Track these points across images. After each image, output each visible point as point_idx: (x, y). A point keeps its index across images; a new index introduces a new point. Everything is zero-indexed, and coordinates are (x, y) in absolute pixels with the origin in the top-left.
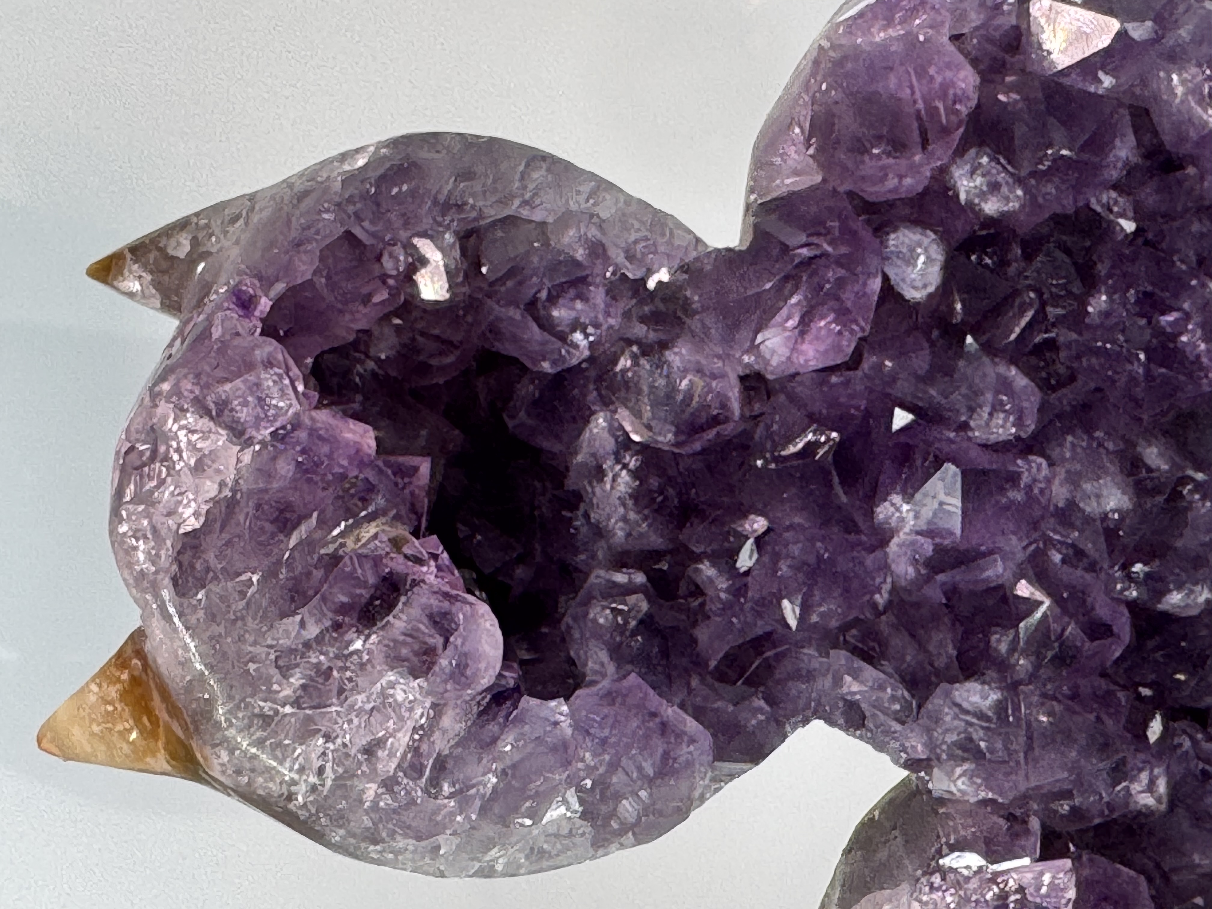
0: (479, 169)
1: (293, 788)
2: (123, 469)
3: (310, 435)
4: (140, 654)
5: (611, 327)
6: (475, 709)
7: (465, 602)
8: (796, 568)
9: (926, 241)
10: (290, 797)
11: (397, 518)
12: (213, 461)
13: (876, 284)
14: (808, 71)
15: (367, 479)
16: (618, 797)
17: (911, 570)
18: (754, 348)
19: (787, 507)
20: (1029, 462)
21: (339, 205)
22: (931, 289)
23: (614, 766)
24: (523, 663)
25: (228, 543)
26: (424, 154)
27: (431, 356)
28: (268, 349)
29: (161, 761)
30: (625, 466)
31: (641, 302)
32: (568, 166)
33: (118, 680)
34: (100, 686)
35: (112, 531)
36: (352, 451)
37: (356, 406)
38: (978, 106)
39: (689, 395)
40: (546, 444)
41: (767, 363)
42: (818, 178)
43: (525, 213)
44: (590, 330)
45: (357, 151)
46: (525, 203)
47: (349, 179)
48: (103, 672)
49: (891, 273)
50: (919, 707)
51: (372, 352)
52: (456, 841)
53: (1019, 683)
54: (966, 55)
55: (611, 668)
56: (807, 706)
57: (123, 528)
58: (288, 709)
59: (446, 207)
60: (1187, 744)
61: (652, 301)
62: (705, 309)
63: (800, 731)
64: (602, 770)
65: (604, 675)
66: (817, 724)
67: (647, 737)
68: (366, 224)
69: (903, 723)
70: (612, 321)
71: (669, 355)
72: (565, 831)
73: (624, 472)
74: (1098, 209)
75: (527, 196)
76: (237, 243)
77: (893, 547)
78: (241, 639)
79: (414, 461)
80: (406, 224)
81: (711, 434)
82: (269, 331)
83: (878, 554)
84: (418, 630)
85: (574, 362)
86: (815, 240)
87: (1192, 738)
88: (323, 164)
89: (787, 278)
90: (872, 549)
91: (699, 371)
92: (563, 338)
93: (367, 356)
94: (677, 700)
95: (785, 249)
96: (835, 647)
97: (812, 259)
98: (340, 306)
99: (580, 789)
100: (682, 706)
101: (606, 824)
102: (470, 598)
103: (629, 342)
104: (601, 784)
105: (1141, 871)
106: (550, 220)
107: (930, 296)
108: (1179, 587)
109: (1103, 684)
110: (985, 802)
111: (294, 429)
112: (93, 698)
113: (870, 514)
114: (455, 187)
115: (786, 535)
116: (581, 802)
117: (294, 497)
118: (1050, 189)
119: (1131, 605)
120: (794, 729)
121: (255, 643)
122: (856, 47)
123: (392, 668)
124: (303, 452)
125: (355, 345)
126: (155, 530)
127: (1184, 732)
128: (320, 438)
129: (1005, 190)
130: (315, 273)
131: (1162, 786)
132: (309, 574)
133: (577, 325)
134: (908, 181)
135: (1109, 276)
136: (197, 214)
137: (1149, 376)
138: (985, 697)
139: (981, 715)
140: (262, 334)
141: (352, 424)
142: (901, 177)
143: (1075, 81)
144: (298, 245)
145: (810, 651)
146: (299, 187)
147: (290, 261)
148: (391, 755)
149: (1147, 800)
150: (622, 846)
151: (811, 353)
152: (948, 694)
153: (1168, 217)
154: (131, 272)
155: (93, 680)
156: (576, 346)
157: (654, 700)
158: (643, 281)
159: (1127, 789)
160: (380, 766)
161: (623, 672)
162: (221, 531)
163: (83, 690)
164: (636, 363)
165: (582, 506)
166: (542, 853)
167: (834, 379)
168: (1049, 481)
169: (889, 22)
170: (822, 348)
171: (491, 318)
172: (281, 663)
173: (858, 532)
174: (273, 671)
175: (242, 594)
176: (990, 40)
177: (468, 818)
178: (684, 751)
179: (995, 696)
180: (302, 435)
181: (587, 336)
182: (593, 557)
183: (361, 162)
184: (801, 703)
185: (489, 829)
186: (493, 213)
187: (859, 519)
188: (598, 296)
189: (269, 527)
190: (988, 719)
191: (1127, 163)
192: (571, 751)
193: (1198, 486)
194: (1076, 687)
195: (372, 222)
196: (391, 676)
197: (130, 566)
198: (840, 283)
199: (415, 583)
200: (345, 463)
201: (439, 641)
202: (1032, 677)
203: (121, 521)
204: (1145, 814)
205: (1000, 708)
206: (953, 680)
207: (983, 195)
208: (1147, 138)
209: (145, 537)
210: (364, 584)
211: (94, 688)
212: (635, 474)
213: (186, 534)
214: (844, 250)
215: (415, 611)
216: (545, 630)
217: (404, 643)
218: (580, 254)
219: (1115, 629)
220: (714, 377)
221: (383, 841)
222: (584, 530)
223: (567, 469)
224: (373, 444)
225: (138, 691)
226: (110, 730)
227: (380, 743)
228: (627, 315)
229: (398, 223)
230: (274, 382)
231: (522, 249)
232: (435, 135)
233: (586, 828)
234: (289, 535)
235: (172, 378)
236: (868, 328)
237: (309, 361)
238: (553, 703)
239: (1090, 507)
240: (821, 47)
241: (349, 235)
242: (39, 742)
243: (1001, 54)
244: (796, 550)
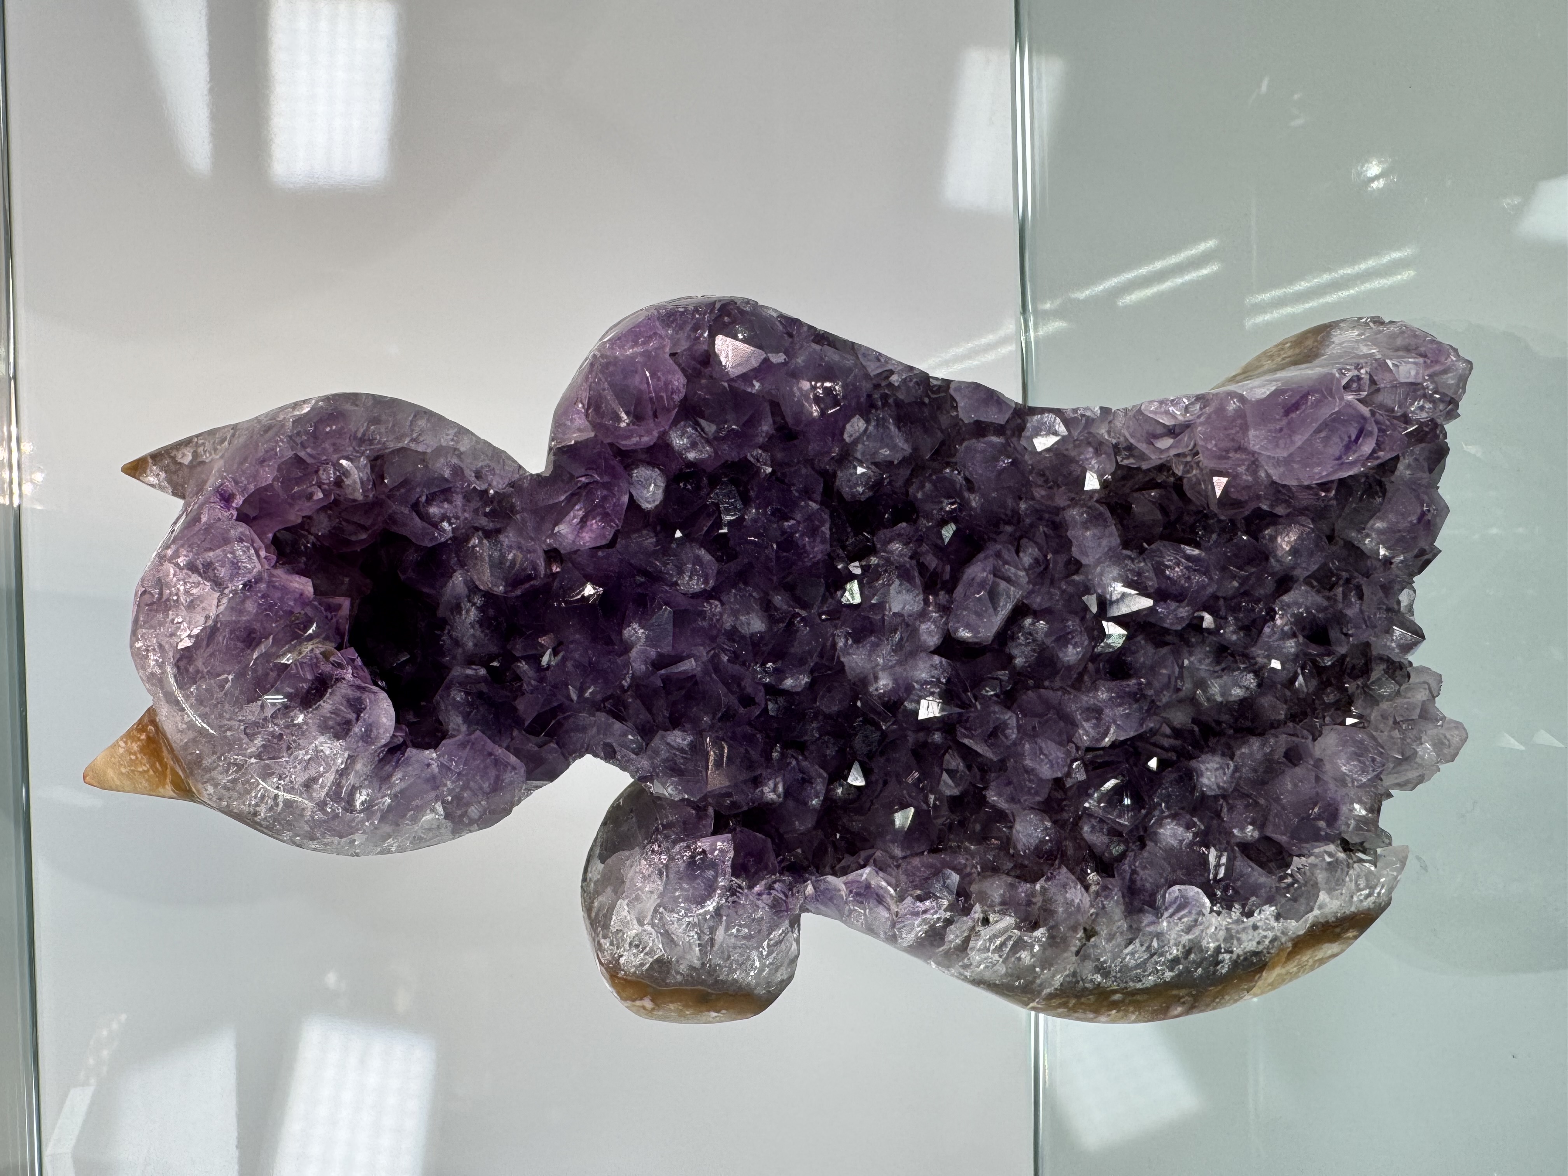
0: (384, 417)
1: (258, 809)
2: (139, 606)
3: (268, 586)
4: (153, 722)
5: (466, 519)
6: (377, 759)
7: (370, 691)
8: (575, 667)
9: (654, 475)
10: (255, 814)
11: (327, 638)
12: (202, 602)
13: (625, 499)
14: (586, 370)
15: (306, 614)
16: (468, 804)
17: (643, 667)
18: (553, 535)
19: (572, 630)
20: (711, 604)
21: (290, 437)
22: (657, 503)
23: (465, 787)
24: (409, 725)
25: (212, 655)
26: (348, 407)
27: (350, 535)
28: (240, 529)
29: (169, 789)
30: (474, 604)
31: (486, 504)
32: (441, 418)
33: (139, 739)
34: (126, 743)
35: (132, 646)
36: (298, 596)
37: (302, 566)
38: (686, 396)
39: (513, 562)
40: (426, 590)
41: (561, 544)
42: (592, 434)
43: (413, 446)
44: (453, 520)
45: (304, 402)
46: (412, 440)
47: (298, 421)
48: (129, 732)
49: (634, 493)
50: (647, 745)
51: (313, 530)
52: (365, 836)
53: (704, 730)
54: (679, 365)
55: (464, 728)
56: (582, 747)
57: (139, 645)
58: (253, 760)
59: (362, 441)
60: (794, 762)
61: (492, 502)
62: (523, 510)
63: (578, 761)
64: (458, 790)
65: (459, 731)
66: (588, 757)
67: (486, 767)
68: (309, 450)
69: (637, 754)
70: (466, 515)
71: (501, 537)
72: (434, 826)
73: (473, 609)
74: (752, 459)
75: (415, 435)
76: (222, 457)
77: (633, 653)
78: (221, 716)
79: (338, 600)
80: (336, 451)
81: (527, 585)
82: (243, 517)
83: (625, 657)
84: (340, 710)
85: (443, 540)
86: (590, 472)
87: (797, 759)
88: (283, 409)
89: (572, 495)
90: (620, 655)
91: (520, 548)
92: (436, 525)
93: (310, 533)
94: (505, 745)
95: (572, 477)
96: (598, 710)
97: (588, 484)
98: (290, 500)
99: (444, 802)
100: (508, 748)
101: (461, 821)
102: (374, 688)
103: (477, 529)
104: (458, 798)
105: (767, 835)
106: (429, 451)
107: (657, 507)
108: (792, 677)
109: (748, 730)
110: (683, 800)
111: (256, 582)
112: (121, 751)
113: (620, 633)
114: (368, 428)
115: (571, 646)
116: (444, 808)
117: (257, 626)
118: (726, 447)
119: (766, 686)
120: (574, 760)
121: (230, 719)
122: (616, 358)
123: (322, 734)
124: (263, 597)
125: (301, 526)
126: (161, 646)
127: (793, 756)
128: (274, 587)
129: (700, 446)
130: (273, 480)
131: (780, 789)
132: (268, 674)
133: (444, 518)
134: (645, 439)
135: (757, 497)
136: (197, 436)
137: (778, 558)
138: (684, 740)
139: (682, 750)
140: (237, 520)
141: (297, 578)
142: (641, 436)
143: (741, 385)
144: (263, 461)
145: (584, 715)
146: (265, 422)
147: (257, 471)
148: (322, 787)
149: (772, 796)
150: (471, 831)
151: (587, 539)
152: (663, 737)
153: (788, 465)
154: (151, 471)
155: (121, 738)
156: (444, 531)
157: (490, 745)
158: (486, 491)
159: (762, 791)
160: (314, 795)
161: (472, 729)
162: (208, 645)
163: (115, 745)
164: (480, 542)
165: (448, 627)
166: (421, 838)
167: (600, 553)
168: (721, 614)
169: (636, 343)
170: (593, 536)
171: (390, 511)
172: (248, 731)
173: (613, 644)
174: (243, 736)
175: (222, 687)
176: (694, 359)
177: (372, 824)
178: (508, 776)
179: (689, 739)
180: (263, 586)
181: (450, 524)
182: (454, 657)
183: (306, 409)
184: (579, 745)
185: (387, 828)
186: (392, 445)
187: (614, 637)
188: (459, 500)
189: (240, 645)
190: (686, 753)
191: (767, 433)
192: (438, 781)
193: (803, 619)
194: (734, 733)
195: (313, 448)
196: (321, 739)
197: (144, 668)
198: (604, 499)
199: (337, 680)
200: (291, 603)
201: (353, 716)
202: (712, 727)
203: (138, 640)
204: (771, 803)
205: (693, 746)
206: (666, 730)
207: (687, 449)
208: (778, 419)
209: (154, 650)
210: (305, 680)
211: (122, 744)
212: (481, 609)
213: (183, 649)
214: (606, 479)
215: (337, 698)
216: (423, 703)
217: (330, 718)
218: (447, 474)
219: (757, 700)
220: (529, 552)
221: (317, 838)
222: (448, 642)
223: (438, 604)
224: (311, 590)
225: (153, 746)
226: (133, 771)
227: (314, 780)
228: (476, 511)
229: (331, 450)
230: (244, 552)
231: (410, 469)
232: (356, 395)
233: (449, 824)
234: (253, 650)
235: (173, 547)
236: (620, 525)
237: (270, 535)
238: (427, 752)
239: (745, 631)
240: (595, 356)
241: (296, 456)
242: (84, 778)
243: (699, 366)
244: (576, 655)
